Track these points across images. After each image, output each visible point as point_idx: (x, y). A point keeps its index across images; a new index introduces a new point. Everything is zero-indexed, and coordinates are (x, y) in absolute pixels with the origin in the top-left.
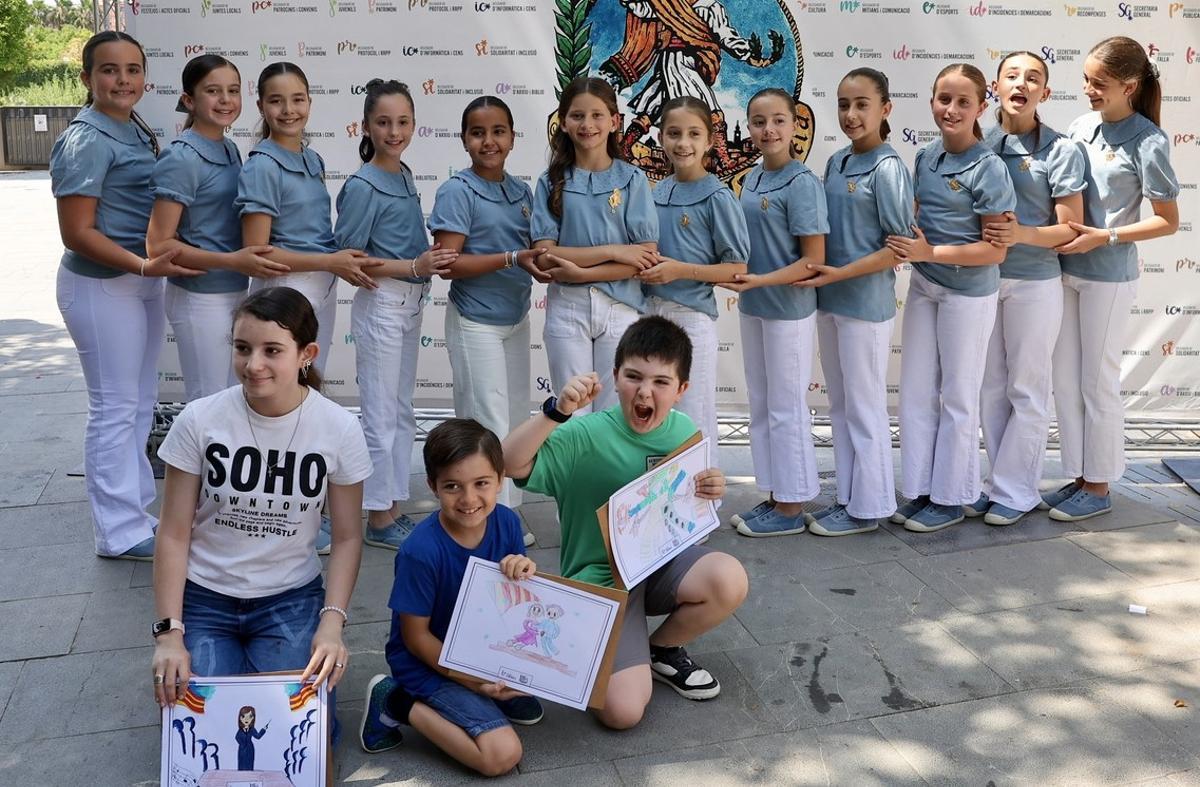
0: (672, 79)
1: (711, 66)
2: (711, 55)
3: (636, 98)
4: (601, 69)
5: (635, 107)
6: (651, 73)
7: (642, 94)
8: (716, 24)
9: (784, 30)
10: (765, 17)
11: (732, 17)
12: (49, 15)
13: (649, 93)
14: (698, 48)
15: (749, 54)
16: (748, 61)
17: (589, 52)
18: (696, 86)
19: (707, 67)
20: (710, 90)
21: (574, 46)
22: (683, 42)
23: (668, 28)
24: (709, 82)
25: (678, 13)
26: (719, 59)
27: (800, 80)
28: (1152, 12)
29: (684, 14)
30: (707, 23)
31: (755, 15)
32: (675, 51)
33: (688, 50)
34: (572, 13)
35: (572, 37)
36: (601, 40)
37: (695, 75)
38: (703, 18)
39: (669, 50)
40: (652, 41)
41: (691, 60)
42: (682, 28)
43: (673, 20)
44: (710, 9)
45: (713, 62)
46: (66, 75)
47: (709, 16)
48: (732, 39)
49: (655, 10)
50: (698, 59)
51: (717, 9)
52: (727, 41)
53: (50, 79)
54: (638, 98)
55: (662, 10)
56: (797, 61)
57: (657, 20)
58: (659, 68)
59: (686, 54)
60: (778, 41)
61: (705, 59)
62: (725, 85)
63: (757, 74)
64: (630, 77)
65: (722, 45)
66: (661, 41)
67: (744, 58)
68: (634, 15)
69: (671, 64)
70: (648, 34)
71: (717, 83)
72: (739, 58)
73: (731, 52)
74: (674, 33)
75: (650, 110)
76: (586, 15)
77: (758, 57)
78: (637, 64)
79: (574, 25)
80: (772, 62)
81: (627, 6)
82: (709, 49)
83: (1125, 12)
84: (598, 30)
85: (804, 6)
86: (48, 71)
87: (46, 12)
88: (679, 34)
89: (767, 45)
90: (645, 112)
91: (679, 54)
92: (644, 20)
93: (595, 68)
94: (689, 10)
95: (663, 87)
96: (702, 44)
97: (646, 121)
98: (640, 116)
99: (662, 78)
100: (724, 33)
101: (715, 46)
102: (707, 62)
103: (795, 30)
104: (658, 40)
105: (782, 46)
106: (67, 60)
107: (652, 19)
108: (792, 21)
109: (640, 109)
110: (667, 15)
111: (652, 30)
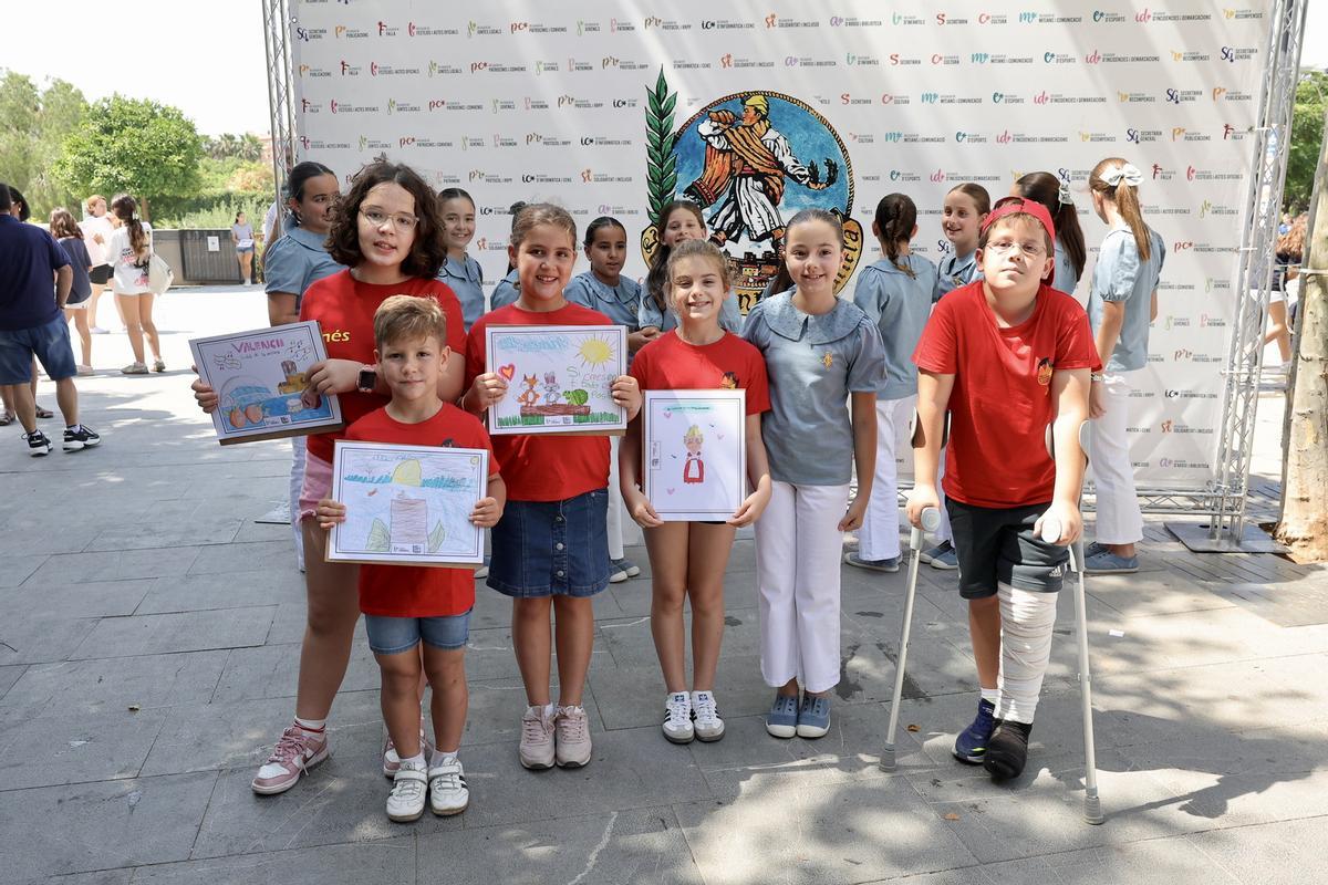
0: (744, 201)
1: (777, 189)
2: (777, 180)
3: (714, 216)
4: (685, 192)
5: (714, 225)
6: (727, 195)
7: (719, 213)
8: (781, 154)
9: (838, 159)
10: (822, 147)
11: (794, 148)
12: (215, 148)
13: (725, 212)
14: (766, 174)
15: (808, 179)
16: (808, 185)
17: (676, 179)
18: (764, 206)
19: (773, 190)
20: (776, 209)
21: (663, 174)
22: (753, 169)
23: (740, 157)
24: (774, 202)
25: (749, 145)
26: (783, 183)
27: (851, 200)
28: (1157, 137)
29: (753, 146)
30: (773, 153)
31: (814, 146)
32: (746, 176)
33: (758, 176)
34: (661, 146)
35: (661, 166)
36: (684, 169)
37: (763, 197)
38: (769, 149)
39: (741, 176)
40: (728, 169)
41: (760, 184)
42: (752, 157)
43: (744, 151)
44: (775, 141)
45: (778, 185)
46: (233, 202)
47: (775, 147)
48: (794, 167)
49: (730, 143)
50: (765, 183)
51: (781, 142)
52: (789, 168)
53: (218, 205)
54: (716, 216)
55: (735, 143)
56: (849, 184)
57: (731, 151)
58: (733, 191)
59: (755, 179)
60: (832, 167)
61: (771, 184)
62: (788, 205)
63: (815, 196)
64: (709, 200)
65: (786, 172)
66: (735, 169)
67: (804, 182)
68: (712, 147)
69: (743, 188)
70: (723, 163)
71: (782, 204)
72: (799, 182)
73: (793, 177)
74: (746, 162)
75: (725, 227)
76: (673, 147)
77: (816, 182)
78: (715, 188)
79: (663, 156)
80: (828, 186)
81: (707, 140)
82: (775, 175)
83: (1132, 137)
84: (682, 160)
85: (855, 137)
86: (216, 198)
87: (212, 146)
88: (750, 162)
89: (823, 171)
90: (721, 229)
91: (750, 179)
92: (721, 151)
93: (680, 192)
94: (758, 142)
95: (736, 208)
96: (769, 171)
97: (722, 236)
98: (717, 231)
99: (736, 200)
100: (788, 161)
101: (779, 173)
102: (774, 186)
103: (847, 159)
104: (732, 168)
105: (835, 171)
106: (231, 188)
107: (727, 150)
108: (844, 151)
109: (717, 226)
110: (739, 147)
111: (727, 160)
